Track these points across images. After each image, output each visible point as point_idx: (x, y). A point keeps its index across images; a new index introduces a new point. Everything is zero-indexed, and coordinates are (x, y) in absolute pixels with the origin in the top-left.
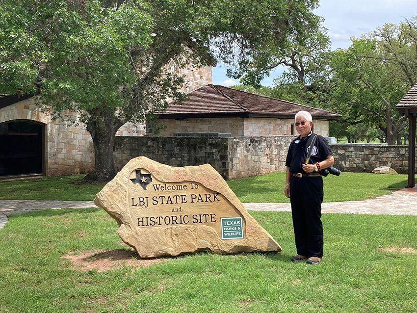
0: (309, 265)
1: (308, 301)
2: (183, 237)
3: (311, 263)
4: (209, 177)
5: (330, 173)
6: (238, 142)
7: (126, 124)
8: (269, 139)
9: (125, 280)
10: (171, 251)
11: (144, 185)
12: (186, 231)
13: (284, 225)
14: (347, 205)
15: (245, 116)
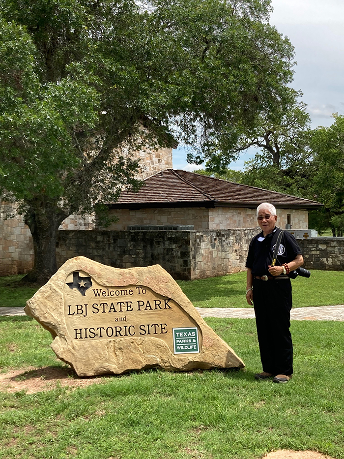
0: (276, 384)
1: (272, 428)
2: (129, 351)
3: (278, 382)
4: (158, 280)
5: (299, 275)
6: (202, 236)
7: (71, 216)
8: (238, 232)
9: (57, 404)
10: (114, 368)
11: (83, 290)
12: (132, 344)
13: (251, 335)
14: (328, 310)
15: (210, 205)
